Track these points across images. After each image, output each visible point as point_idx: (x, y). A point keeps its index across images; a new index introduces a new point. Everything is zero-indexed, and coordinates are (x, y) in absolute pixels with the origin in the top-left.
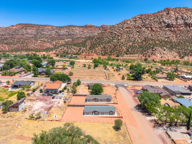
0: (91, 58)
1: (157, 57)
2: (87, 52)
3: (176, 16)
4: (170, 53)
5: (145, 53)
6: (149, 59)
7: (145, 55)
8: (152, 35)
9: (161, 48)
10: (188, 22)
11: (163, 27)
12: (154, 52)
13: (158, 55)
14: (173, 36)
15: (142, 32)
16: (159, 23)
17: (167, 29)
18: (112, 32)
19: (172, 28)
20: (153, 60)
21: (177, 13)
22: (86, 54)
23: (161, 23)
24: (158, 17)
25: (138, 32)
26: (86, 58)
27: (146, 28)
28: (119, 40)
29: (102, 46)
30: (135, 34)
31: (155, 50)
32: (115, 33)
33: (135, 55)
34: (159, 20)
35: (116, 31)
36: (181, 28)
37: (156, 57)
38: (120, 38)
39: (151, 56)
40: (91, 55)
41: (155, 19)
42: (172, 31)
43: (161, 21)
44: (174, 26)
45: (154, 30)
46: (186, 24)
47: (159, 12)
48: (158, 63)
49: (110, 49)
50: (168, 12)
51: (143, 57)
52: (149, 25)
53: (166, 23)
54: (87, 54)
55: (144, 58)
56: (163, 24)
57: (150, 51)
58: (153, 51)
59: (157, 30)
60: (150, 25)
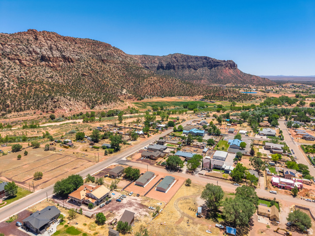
1: (65, 110)
3: (49, 44)
4: (78, 103)
5: (43, 107)
6: (56, 114)
7: (45, 110)
8: (26, 74)
9: (64, 97)
10: (67, 54)
11: (36, 60)
12: (57, 104)
13: (65, 108)
14: (56, 75)
15: (7, 67)
16: (28, 53)
17: (43, 63)
19: (50, 62)
20: (63, 116)
21: (48, 40)
23: (31, 52)
24: (21, 42)
27: (9, 58)
31: (58, 101)
33: (28, 112)
34: (27, 48)
36: (61, 63)
37: (63, 111)
39: (55, 110)
41: (19, 45)
42: (52, 67)
43: (31, 49)
44: (51, 59)
45: (26, 64)
46: (66, 59)
47: (19, 33)
48: (71, 119)
50: (36, 36)
51: (43, 113)
52: (13, 54)
53: (38, 54)
55: (48, 115)
56: (34, 54)
57: (49, 102)
58: (55, 102)
59: (29, 65)
60: (16, 55)
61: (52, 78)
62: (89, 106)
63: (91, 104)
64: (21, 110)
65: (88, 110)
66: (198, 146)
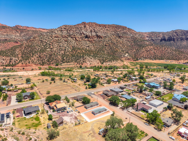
0: (31, 69)
1: (88, 64)
2: (24, 63)
3: (91, 29)
4: (95, 60)
5: (78, 61)
6: (83, 66)
7: (79, 63)
8: (77, 44)
9: (89, 57)
10: (99, 34)
11: (83, 38)
12: (85, 60)
13: (88, 62)
14: (91, 45)
15: (69, 41)
16: (80, 34)
17: (86, 39)
18: (42, 41)
19: (90, 39)
20: (86, 67)
21: (91, 27)
22: (23, 65)
23: (81, 34)
24: (78, 29)
25: (66, 41)
26: (24, 70)
27: (71, 37)
28: (51, 48)
29: (37, 56)
30: (64, 43)
31: (85, 59)
32: (45, 42)
33: (71, 63)
34: (80, 31)
35: (46, 40)
36: (95, 39)
37: (87, 64)
38: (52, 47)
39: (83, 63)
40: (29, 66)
41: (77, 30)
42: (90, 41)
43: (81, 32)
44: (90, 37)
45: (78, 40)
46: (98, 37)
47: (78, 25)
48: (90, 69)
49: (47, 58)
50: (85, 25)
51: (77, 64)
52: (73, 35)
53: (85, 34)
54: (25, 65)
55: (79, 65)
56: (82, 35)
57: (82, 59)
58: (84, 59)
59: (79, 40)
60: (74, 35)
61: (89, 47)
62: (101, 62)
63: (102, 62)
64: (69, 62)
65: (100, 64)
66: (146, 94)
